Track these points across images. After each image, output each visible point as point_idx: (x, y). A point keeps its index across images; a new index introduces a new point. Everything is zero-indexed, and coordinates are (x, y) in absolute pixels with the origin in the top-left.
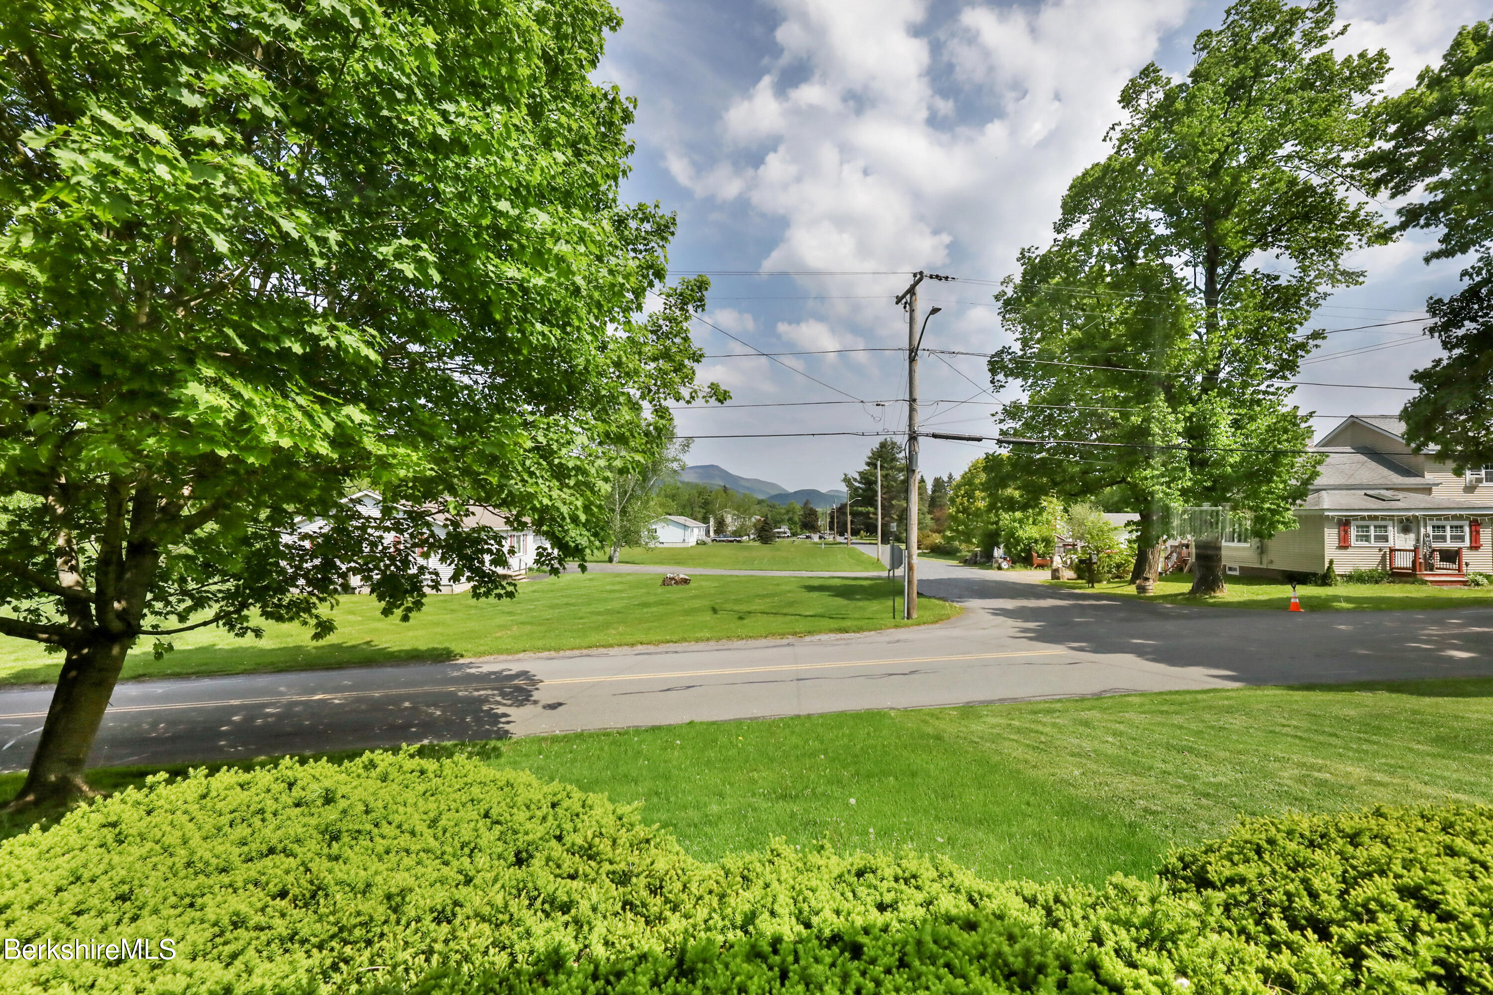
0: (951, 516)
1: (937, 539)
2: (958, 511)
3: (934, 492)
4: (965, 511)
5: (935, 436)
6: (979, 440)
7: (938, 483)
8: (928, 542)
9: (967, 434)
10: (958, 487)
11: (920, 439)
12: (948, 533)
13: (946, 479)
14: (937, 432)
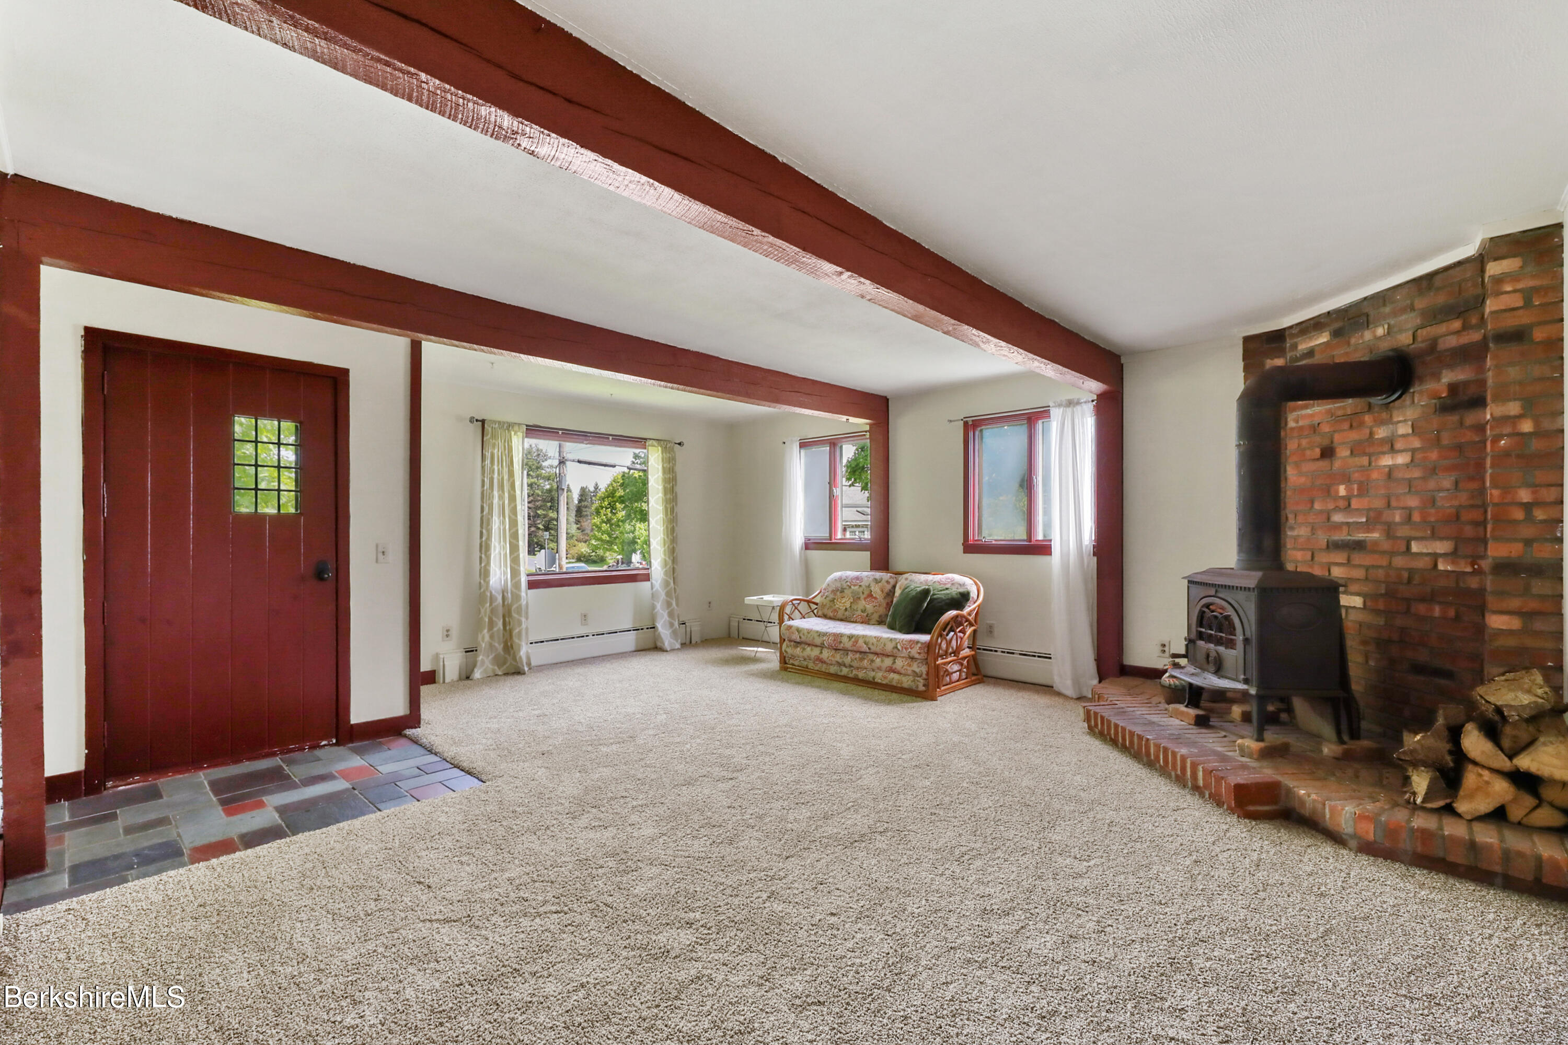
0: (595, 525)
1: (584, 549)
2: (603, 522)
3: (580, 501)
4: (609, 521)
5: (579, 462)
6: (614, 466)
7: (584, 493)
8: (574, 551)
9: (604, 461)
10: (603, 499)
11: (568, 463)
12: (593, 542)
13: (592, 489)
14: (582, 459)
